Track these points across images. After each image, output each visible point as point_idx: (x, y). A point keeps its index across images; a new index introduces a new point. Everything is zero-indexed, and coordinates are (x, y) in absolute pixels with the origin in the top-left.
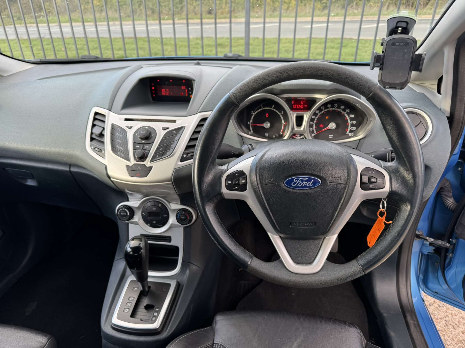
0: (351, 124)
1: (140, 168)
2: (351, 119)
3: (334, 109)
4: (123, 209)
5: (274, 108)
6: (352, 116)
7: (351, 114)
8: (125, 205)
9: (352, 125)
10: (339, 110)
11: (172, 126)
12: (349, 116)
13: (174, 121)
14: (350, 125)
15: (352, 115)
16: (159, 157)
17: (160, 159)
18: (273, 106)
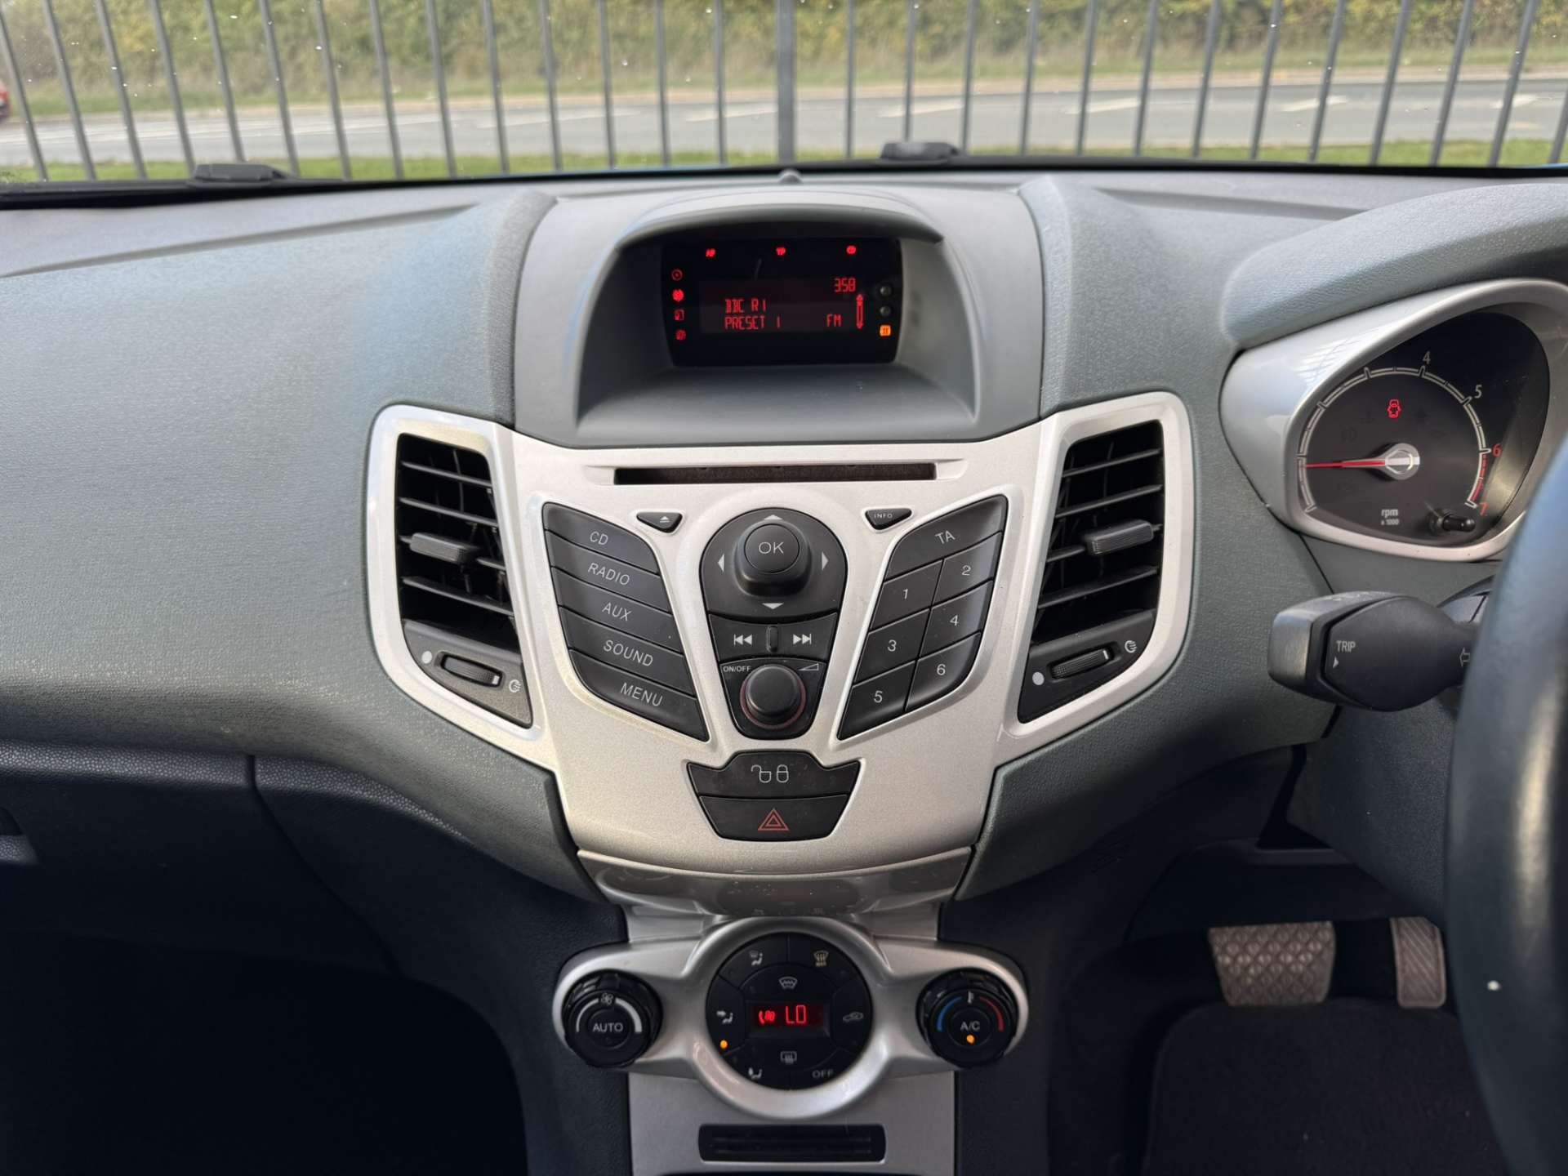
1: (782, 777)
4: (607, 999)
5: (1430, 369)
11: (924, 502)
13: (925, 471)
16: (888, 700)
18: (1427, 359)
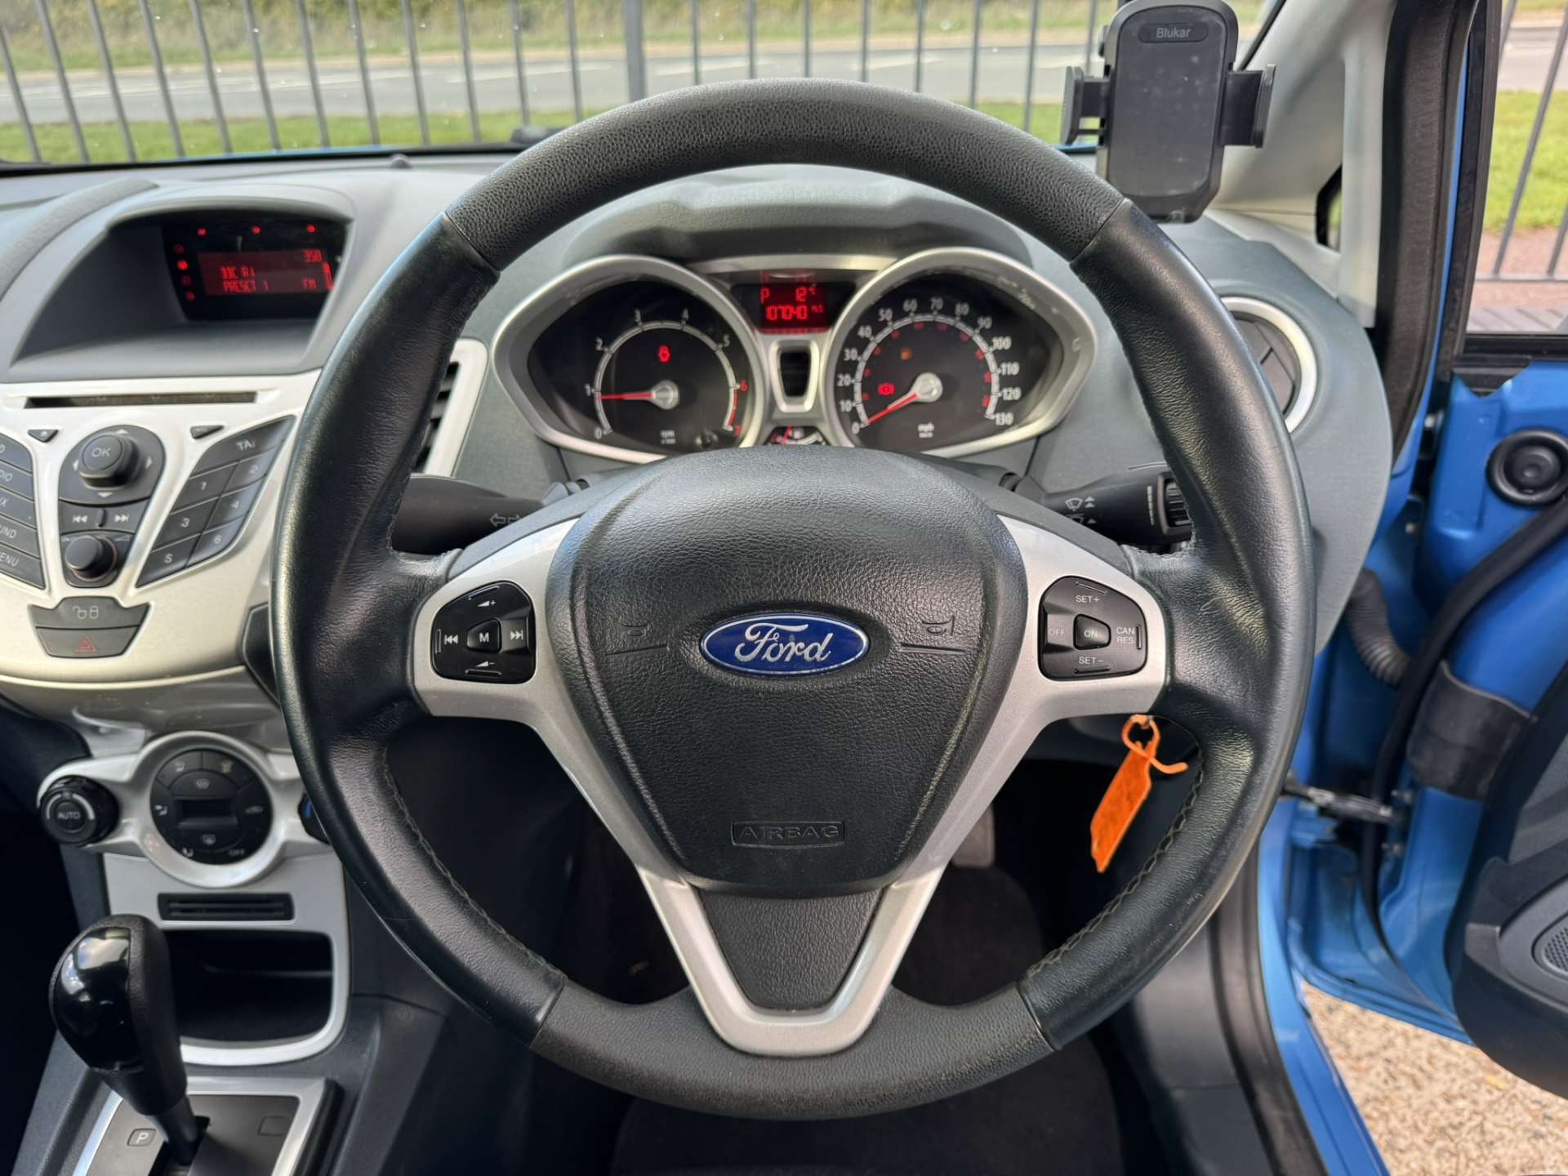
0: (1000, 375)
1: (94, 614)
2: (1002, 356)
3: (928, 318)
4: (67, 795)
5: (690, 323)
6: (1003, 343)
7: (998, 335)
8: (73, 778)
9: (1006, 381)
10: (950, 321)
11: (236, 419)
12: (990, 344)
13: (248, 397)
14: (995, 379)
15: (1000, 339)
16: (175, 560)
17: (184, 568)
18: (686, 314)
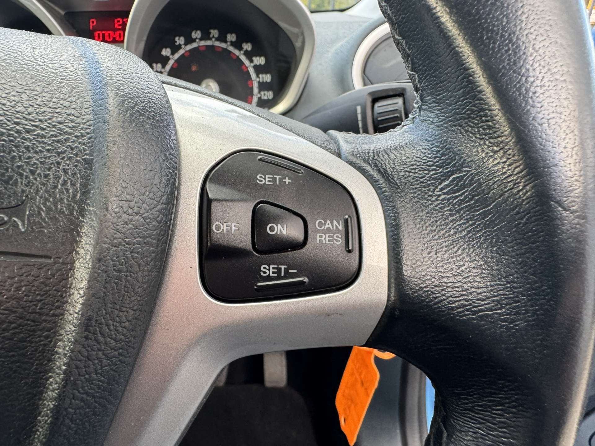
0: (259, 82)
2: (259, 70)
3: (209, 43)
6: (260, 61)
7: (256, 56)
9: (263, 86)
10: (223, 45)
12: (252, 61)
14: (255, 85)
15: (258, 58)
